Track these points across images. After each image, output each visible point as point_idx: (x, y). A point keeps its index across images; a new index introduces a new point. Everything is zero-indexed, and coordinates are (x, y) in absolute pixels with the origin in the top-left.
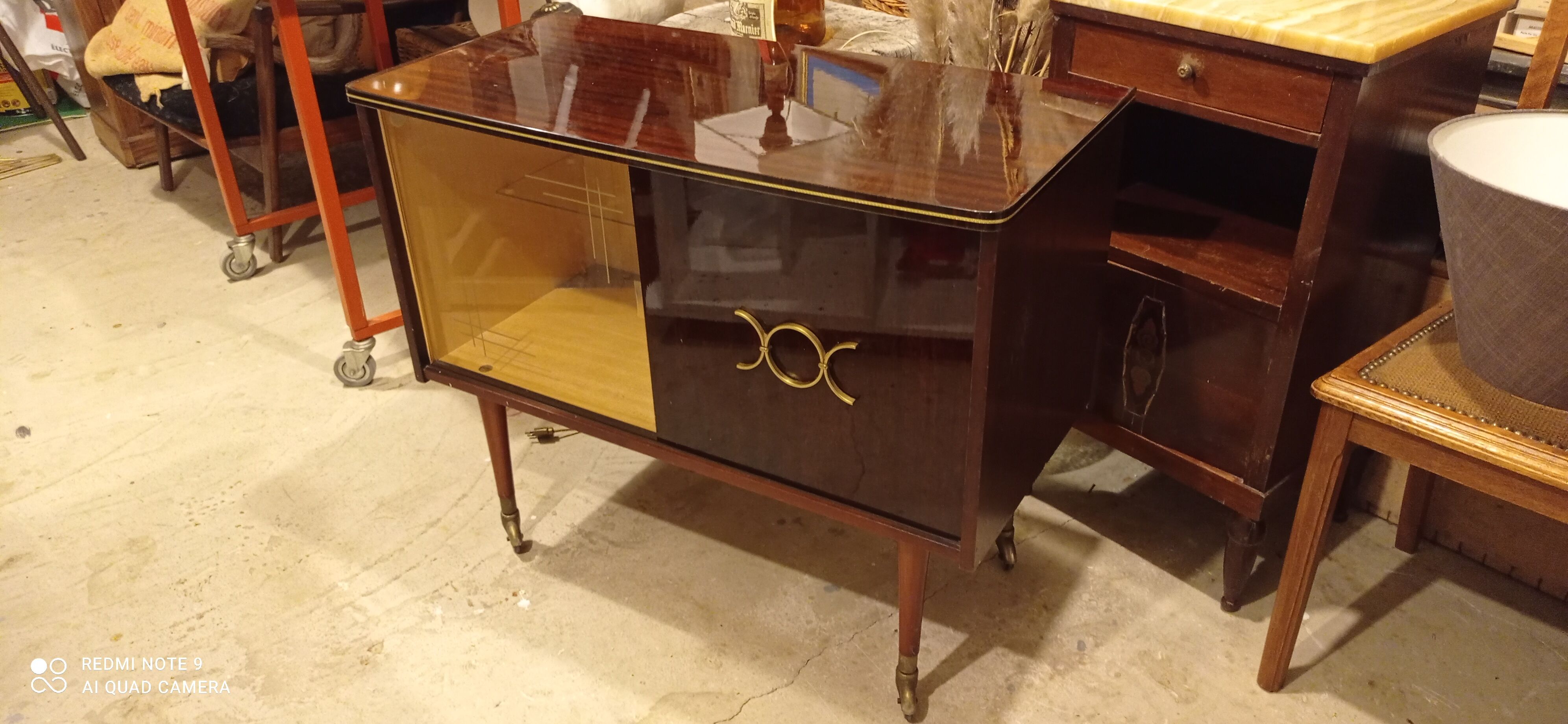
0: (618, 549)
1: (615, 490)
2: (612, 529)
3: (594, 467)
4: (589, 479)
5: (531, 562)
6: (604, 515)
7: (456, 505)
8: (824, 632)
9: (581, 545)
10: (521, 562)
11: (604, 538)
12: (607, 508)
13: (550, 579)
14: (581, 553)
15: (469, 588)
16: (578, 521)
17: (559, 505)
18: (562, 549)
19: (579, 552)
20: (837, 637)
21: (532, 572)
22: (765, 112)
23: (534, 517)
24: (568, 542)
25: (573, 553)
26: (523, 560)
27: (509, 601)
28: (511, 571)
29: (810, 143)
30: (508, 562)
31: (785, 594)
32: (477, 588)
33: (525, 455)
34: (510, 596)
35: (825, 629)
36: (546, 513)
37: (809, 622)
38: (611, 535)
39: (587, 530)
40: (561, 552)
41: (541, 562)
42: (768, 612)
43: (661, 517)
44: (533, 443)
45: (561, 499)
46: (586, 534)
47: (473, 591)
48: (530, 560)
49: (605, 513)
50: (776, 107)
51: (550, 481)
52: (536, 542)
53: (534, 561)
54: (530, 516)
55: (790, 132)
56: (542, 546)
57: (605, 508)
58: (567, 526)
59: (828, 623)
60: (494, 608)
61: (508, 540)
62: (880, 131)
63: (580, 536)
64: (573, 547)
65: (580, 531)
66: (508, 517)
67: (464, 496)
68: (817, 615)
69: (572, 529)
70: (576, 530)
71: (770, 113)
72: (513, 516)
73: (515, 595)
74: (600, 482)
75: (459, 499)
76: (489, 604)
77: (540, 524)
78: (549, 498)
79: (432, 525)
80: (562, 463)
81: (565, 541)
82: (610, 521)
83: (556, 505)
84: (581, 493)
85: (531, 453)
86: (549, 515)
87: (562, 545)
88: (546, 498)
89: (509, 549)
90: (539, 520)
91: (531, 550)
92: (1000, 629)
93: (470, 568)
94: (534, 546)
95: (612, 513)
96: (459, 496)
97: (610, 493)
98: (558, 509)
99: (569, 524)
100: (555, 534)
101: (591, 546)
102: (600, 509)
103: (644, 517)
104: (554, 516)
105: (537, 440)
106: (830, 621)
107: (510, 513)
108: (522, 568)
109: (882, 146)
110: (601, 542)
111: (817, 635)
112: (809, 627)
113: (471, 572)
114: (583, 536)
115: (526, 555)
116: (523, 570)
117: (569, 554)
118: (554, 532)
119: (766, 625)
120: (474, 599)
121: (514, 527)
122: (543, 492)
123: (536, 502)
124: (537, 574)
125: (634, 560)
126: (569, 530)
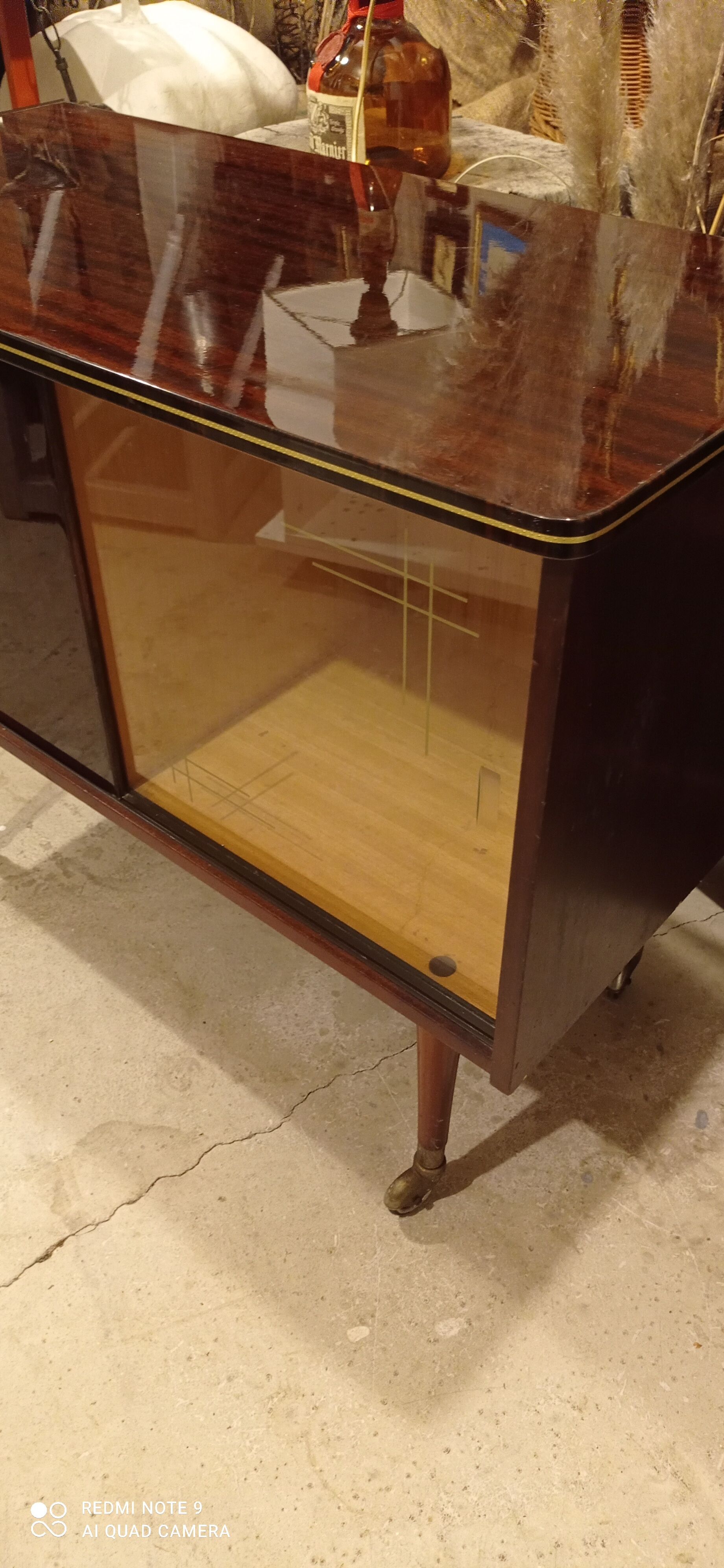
0: (98, 888)
2: (97, 858)
6: (92, 835)
8: (341, 1051)
9: (51, 877)
11: (84, 870)
19: (47, 886)
20: (358, 1060)
22: (358, 286)
24: (36, 870)
29: (419, 333)
31: (302, 983)
35: (344, 1045)
37: (323, 1033)
38: (94, 867)
39: (65, 856)
42: (272, 1009)
46: (61, 861)
50: (376, 279)
55: (394, 315)
59: (350, 1037)
62: (500, 323)
63: (54, 863)
65: (57, 857)
68: (337, 1024)
71: (366, 288)
92: (589, 1077)
98: (36, 819)
101: (63, 879)
104: (31, 831)
106: (354, 1034)
109: (504, 344)
110: (78, 874)
111: (331, 1053)
112: (322, 1039)
114: (57, 864)
119: (264, 1030)
125: (113, 907)
126: (42, 852)
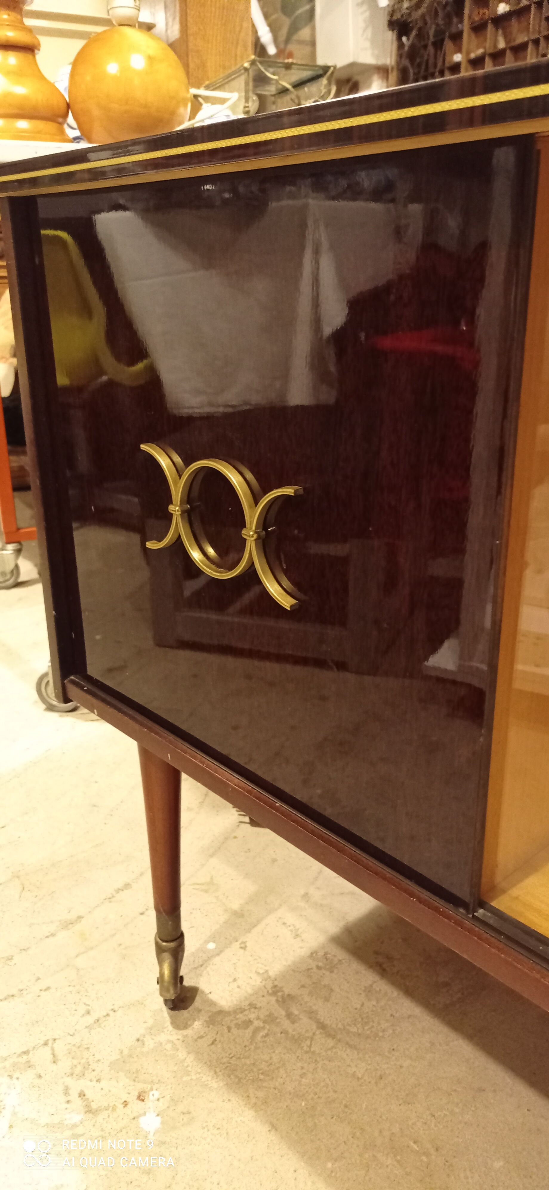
0: (331, 1042)
1: (342, 924)
2: (327, 999)
3: (316, 879)
4: (306, 896)
5: (185, 1032)
6: (318, 968)
7: (110, 899)
9: (271, 1019)
10: (170, 1028)
11: (311, 1014)
12: (326, 954)
13: (207, 1077)
14: (267, 1035)
15: (75, 1062)
16: (276, 968)
17: (255, 931)
18: (241, 1017)
19: (266, 1031)
21: (182, 1054)
23: (211, 946)
24: (252, 1006)
25: (257, 1030)
26: (177, 1025)
27: (128, 1110)
28: (150, 1043)
30: (150, 1022)
32: (86, 1066)
33: (226, 839)
34: (132, 1098)
36: (231, 943)
38: (324, 1012)
39: (287, 991)
40: (238, 1026)
41: (201, 1037)
43: (409, 992)
44: (241, 822)
45: (259, 922)
46: (283, 997)
47: (79, 1069)
48: (186, 1027)
49: (320, 964)
51: (250, 888)
52: (203, 992)
53: (189, 1032)
54: (207, 942)
56: (212, 1004)
57: (321, 954)
58: (258, 973)
60: (100, 1118)
61: (158, 983)
63: (273, 999)
64: (258, 1018)
65: (275, 990)
66: (164, 944)
67: (127, 886)
69: (264, 983)
70: (269, 985)
72: (172, 945)
73: (141, 1098)
74: (321, 905)
75: (118, 890)
76: (94, 1106)
77: (217, 960)
78: (242, 916)
79: (67, 925)
80: (274, 861)
81: (247, 1003)
82: (325, 982)
83: (249, 931)
84: (290, 918)
85: (235, 837)
86: (237, 945)
87: (242, 1011)
88: (239, 915)
89: (157, 1003)
90: (219, 952)
91: (190, 1009)
93: (90, 1019)
94: (198, 1002)
95: (331, 966)
96: (120, 885)
97: (334, 928)
98: (250, 939)
99: (261, 971)
100: (235, 985)
101: (286, 1024)
102: (313, 955)
103: (382, 986)
104: (242, 951)
105: (247, 819)
107: (169, 938)
108: (169, 1041)
110: (305, 1020)
113: (89, 1027)
114: (277, 1001)
115: (184, 1014)
116: (169, 1046)
117: (249, 1031)
118: (235, 980)
120: (76, 1086)
121: (170, 966)
122: (236, 905)
123: (222, 919)
124: (190, 1060)
125: (354, 1075)
126: (257, 981)
